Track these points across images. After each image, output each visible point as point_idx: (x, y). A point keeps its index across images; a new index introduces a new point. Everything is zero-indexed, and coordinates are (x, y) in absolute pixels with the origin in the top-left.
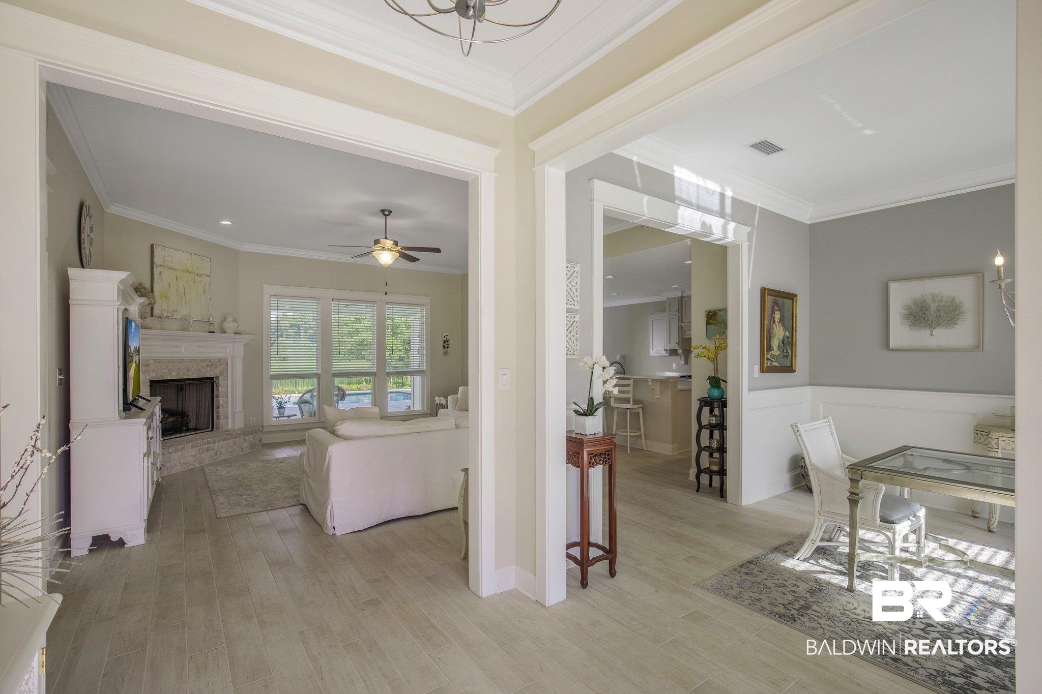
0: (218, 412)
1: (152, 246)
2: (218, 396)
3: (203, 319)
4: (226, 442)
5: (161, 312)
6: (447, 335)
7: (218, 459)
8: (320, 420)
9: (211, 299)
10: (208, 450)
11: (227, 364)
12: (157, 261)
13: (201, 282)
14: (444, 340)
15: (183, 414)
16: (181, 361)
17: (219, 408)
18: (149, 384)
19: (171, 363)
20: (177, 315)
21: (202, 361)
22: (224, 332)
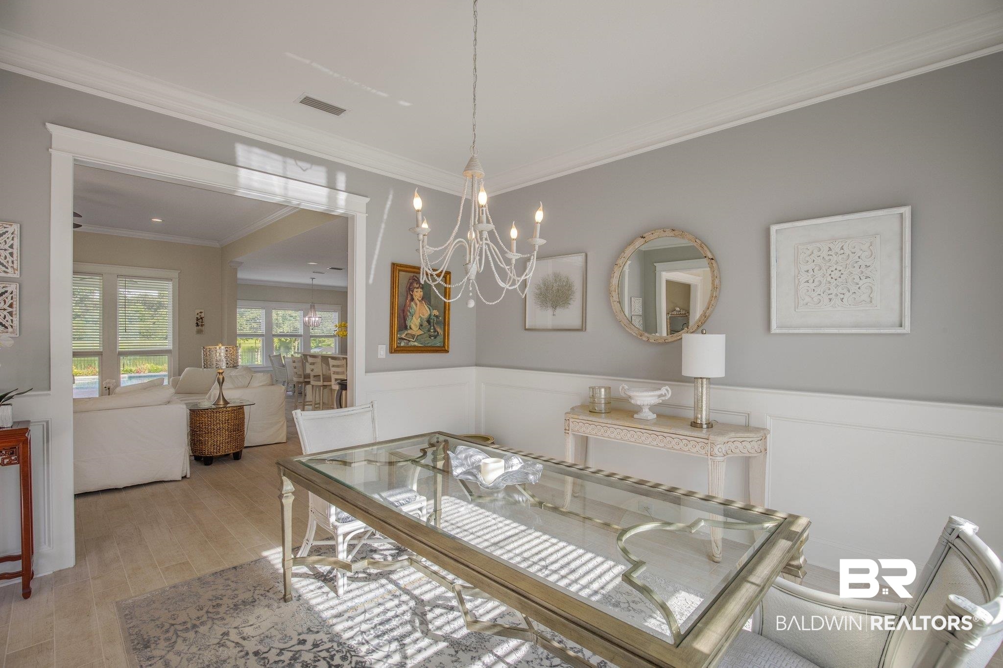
6: (201, 312)
14: (197, 318)
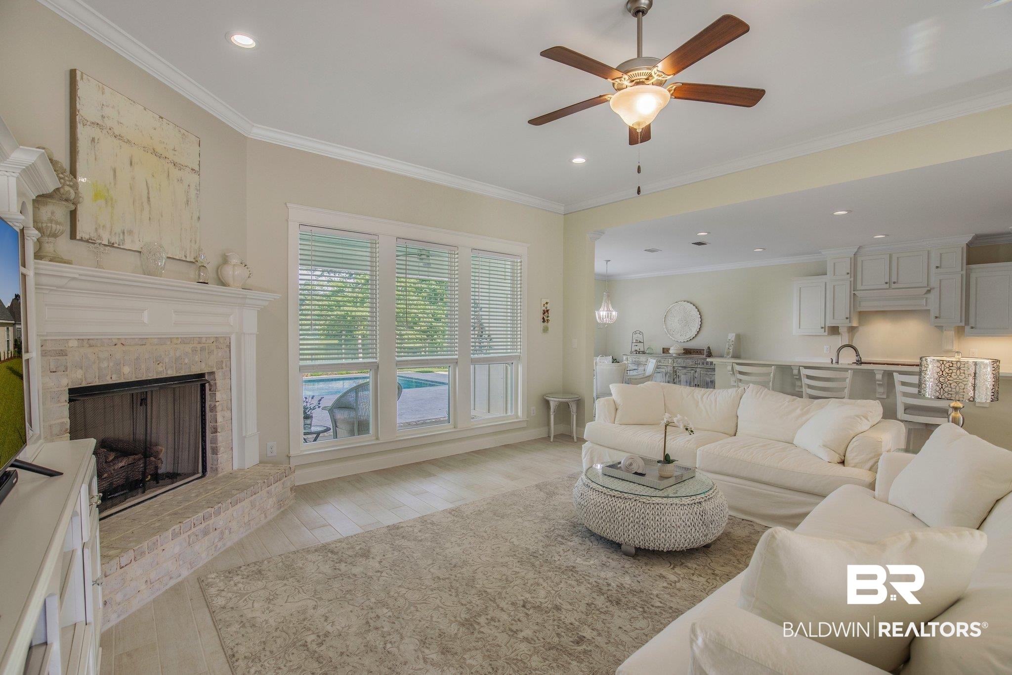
0: (214, 441)
1: (73, 73)
2: (213, 409)
3: (186, 257)
4: (239, 505)
5: (96, 230)
6: (547, 303)
7: (224, 545)
8: (377, 439)
9: (199, 218)
10: (206, 533)
11: (229, 347)
12: (87, 109)
13: (180, 180)
14: (543, 311)
15: (147, 451)
16: (143, 342)
17: (216, 432)
18: (66, 397)
19: (119, 345)
20: (133, 241)
21: (184, 341)
22: (223, 283)
